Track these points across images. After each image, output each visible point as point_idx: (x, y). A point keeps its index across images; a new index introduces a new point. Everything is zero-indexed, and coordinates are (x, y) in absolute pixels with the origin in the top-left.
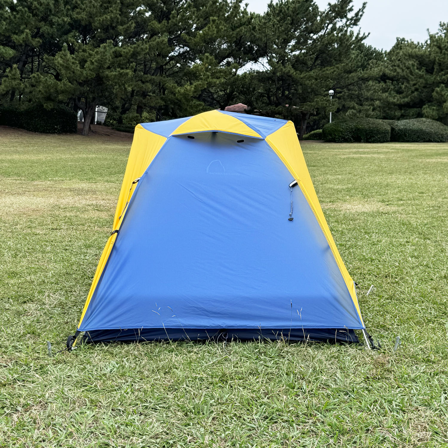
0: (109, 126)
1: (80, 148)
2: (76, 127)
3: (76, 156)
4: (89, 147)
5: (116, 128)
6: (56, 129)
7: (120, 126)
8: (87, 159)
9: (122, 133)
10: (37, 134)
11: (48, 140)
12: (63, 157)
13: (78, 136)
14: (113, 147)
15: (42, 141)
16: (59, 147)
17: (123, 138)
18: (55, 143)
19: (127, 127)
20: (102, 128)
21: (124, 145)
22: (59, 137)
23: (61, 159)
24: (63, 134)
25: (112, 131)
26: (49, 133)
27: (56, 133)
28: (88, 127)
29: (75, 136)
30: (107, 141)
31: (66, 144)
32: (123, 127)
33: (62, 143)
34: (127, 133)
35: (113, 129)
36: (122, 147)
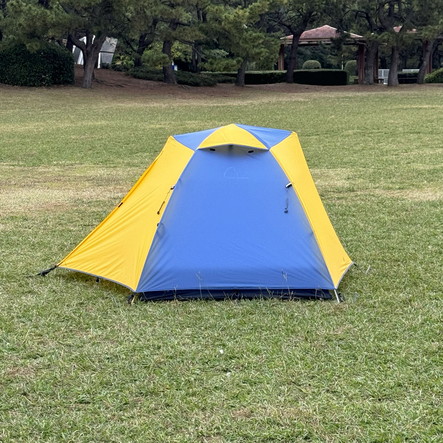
0: (121, 71)
1: (82, 108)
2: (72, 76)
3: (79, 124)
4: (94, 107)
5: (132, 74)
6: (43, 80)
7: (137, 71)
8: (95, 127)
9: (142, 82)
10: (17, 89)
11: (34, 98)
12: (61, 126)
13: (77, 90)
14: (130, 105)
15: (25, 98)
16: (51, 107)
17: (143, 89)
18: (43, 102)
19: (148, 72)
20: (111, 74)
21: (146, 102)
22: (49, 92)
23: (58, 130)
24: (54, 88)
25: (126, 79)
26: (34, 86)
27: (44, 85)
28: (91, 75)
29: (71, 90)
30: (120, 95)
31: (59, 102)
32: (142, 71)
33: (55, 102)
34: (148, 81)
35: (127, 75)
36: (142, 105)
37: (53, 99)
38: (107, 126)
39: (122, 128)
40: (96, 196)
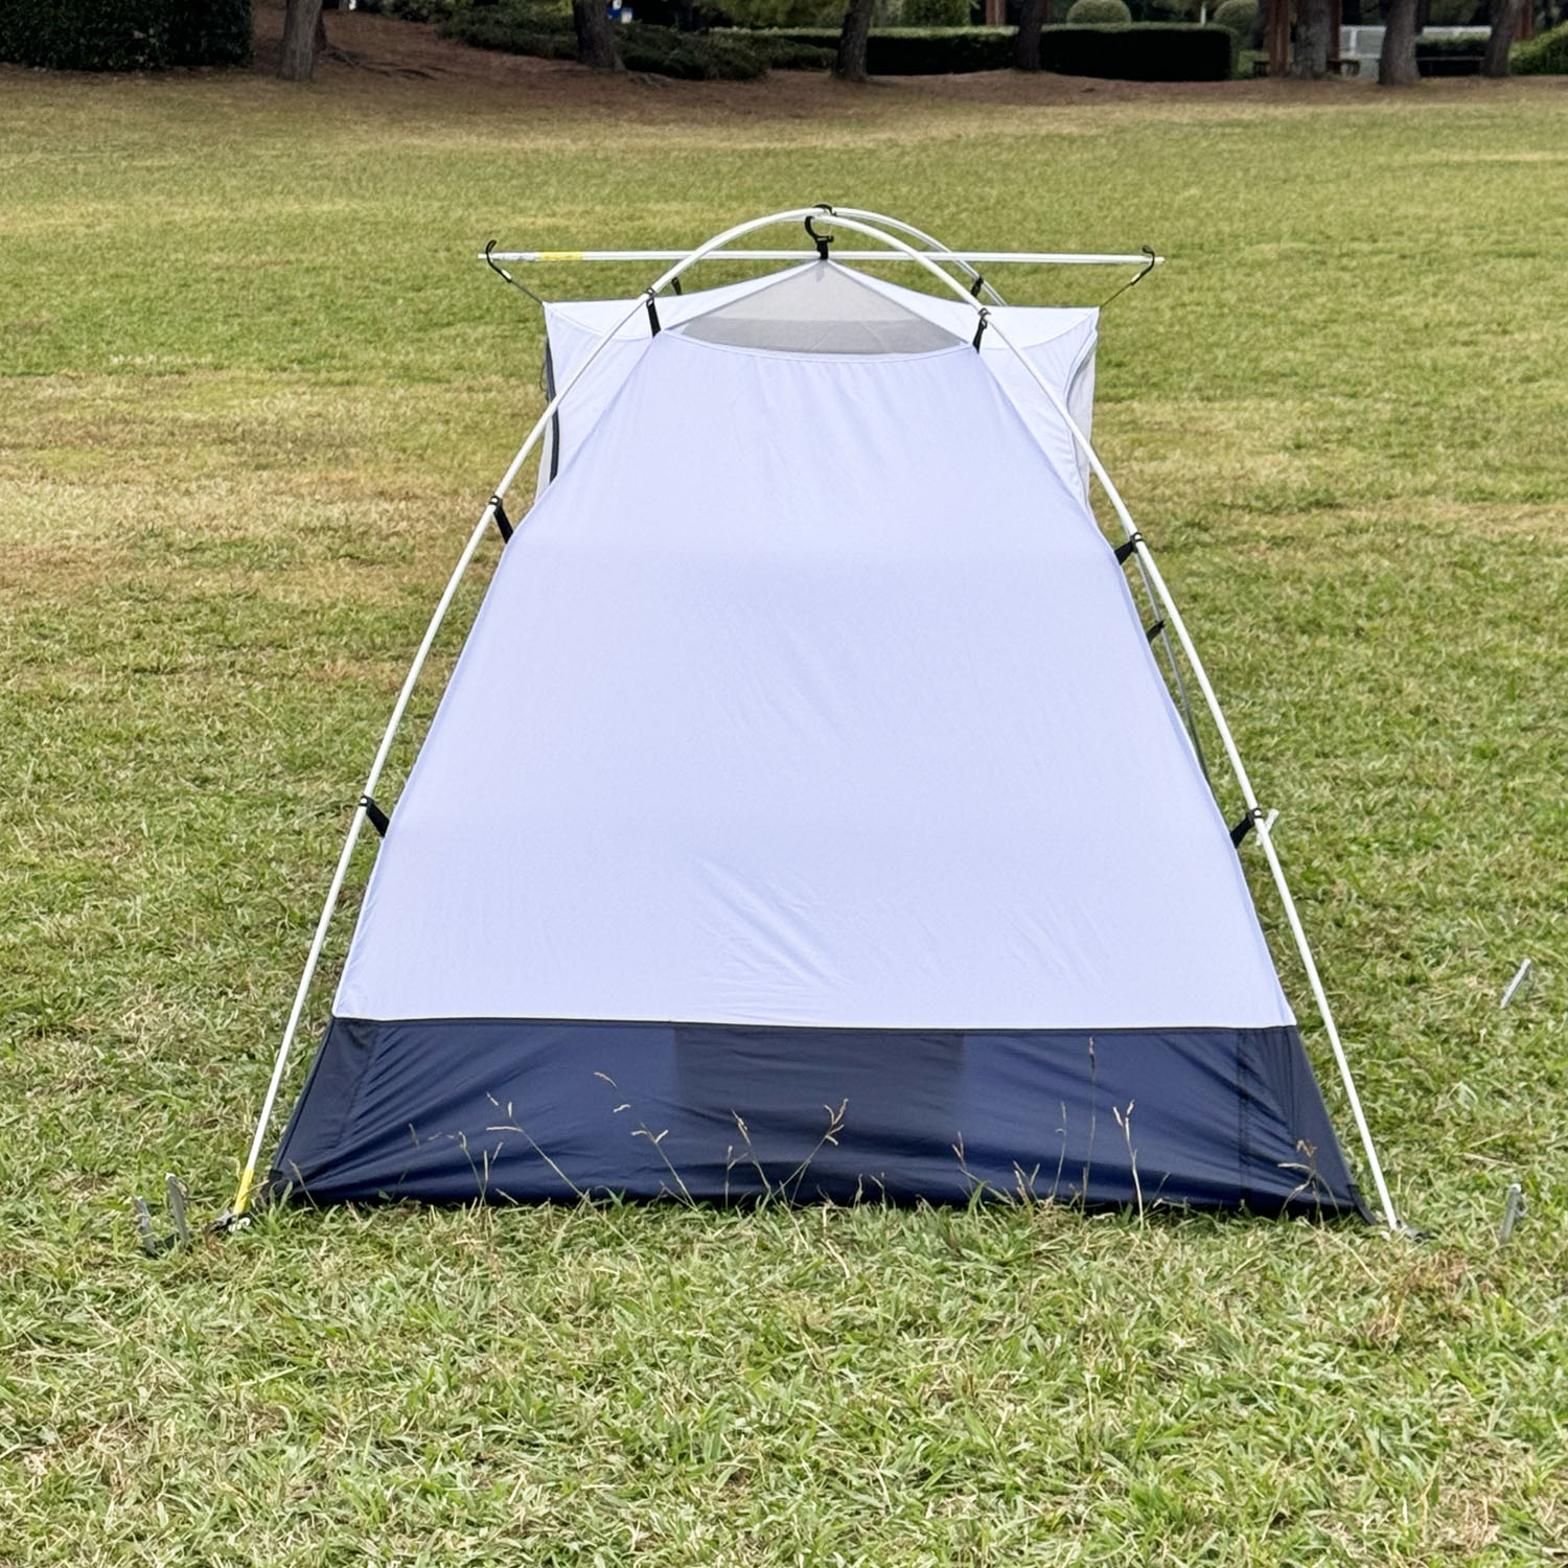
0: (424, 20)
1: (270, 152)
2: (244, 36)
3: (250, 210)
4: (317, 147)
5: (462, 33)
6: (139, 46)
7: (483, 21)
8: (307, 223)
9: (496, 60)
10: (41, 79)
11: (100, 110)
12: (181, 215)
13: (259, 84)
14: (449, 144)
15: (68, 114)
16: (160, 147)
17: (501, 85)
18: (133, 126)
19: (520, 26)
20: (386, 30)
21: (506, 133)
22: (158, 90)
23: (168, 229)
24: (177, 76)
25: (443, 48)
26: (103, 68)
27: (143, 67)
28: (311, 34)
29: (238, 87)
30: (416, 106)
31: (193, 130)
32: (498, 23)
33: (175, 129)
34: (521, 59)
35: (446, 35)
36: (494, 143)
37: (170, 118)
38: (355, 218)
39: (404, 226)
40: (232, 521)
